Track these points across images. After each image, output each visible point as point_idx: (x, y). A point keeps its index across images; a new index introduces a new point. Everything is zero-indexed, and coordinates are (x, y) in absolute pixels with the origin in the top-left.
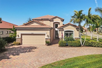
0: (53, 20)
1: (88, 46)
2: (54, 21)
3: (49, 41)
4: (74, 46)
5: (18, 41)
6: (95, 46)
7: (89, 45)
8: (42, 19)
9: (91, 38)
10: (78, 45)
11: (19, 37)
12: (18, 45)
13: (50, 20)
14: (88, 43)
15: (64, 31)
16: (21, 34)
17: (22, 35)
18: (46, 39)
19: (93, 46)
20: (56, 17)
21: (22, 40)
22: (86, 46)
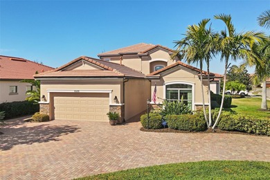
0: (148, 55)
1: (229, 130)
2: (151, 59)
3: (119, 112)
4: (184, 130)
5: (44, 111)
6: (252, 133)
7: (234, 127)
8: (122, 55)
9: (263, 107)
10: (194, 127)
11: (45, 100)
12: (40, 122)
13: (140, 57)
14: (229, 122)
15: (164, 87)
16: (50, 93)
17: (53, 95)
18: (111, 106)
19: (244, 132)
20: (156, 48)
21: (53, 108)
22: (224, 130)
